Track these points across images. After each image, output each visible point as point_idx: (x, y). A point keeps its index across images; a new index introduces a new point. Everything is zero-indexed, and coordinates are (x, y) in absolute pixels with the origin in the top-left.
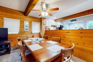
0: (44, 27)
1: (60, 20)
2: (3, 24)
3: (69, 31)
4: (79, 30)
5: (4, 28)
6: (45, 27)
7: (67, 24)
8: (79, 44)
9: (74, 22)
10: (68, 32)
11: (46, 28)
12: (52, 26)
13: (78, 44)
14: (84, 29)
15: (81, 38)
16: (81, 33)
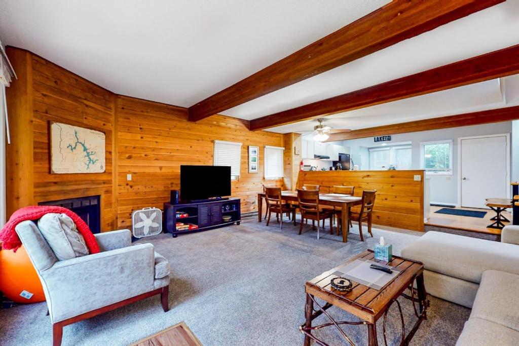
0: (295, 162)
1: (341, 137)
2: (212, 156)
3: (369, 174)
4: (389, 171)
5: (214, 165)
6: (298, 163)
7: (361, 147)
8: (388, 198)
9: (384, 144)
10: (368, 176)
11: (302, 163)
12: (316, 156)
13: (386, 199)
14: (397, 169)
15: (392, 186)
16: (392, 177)
